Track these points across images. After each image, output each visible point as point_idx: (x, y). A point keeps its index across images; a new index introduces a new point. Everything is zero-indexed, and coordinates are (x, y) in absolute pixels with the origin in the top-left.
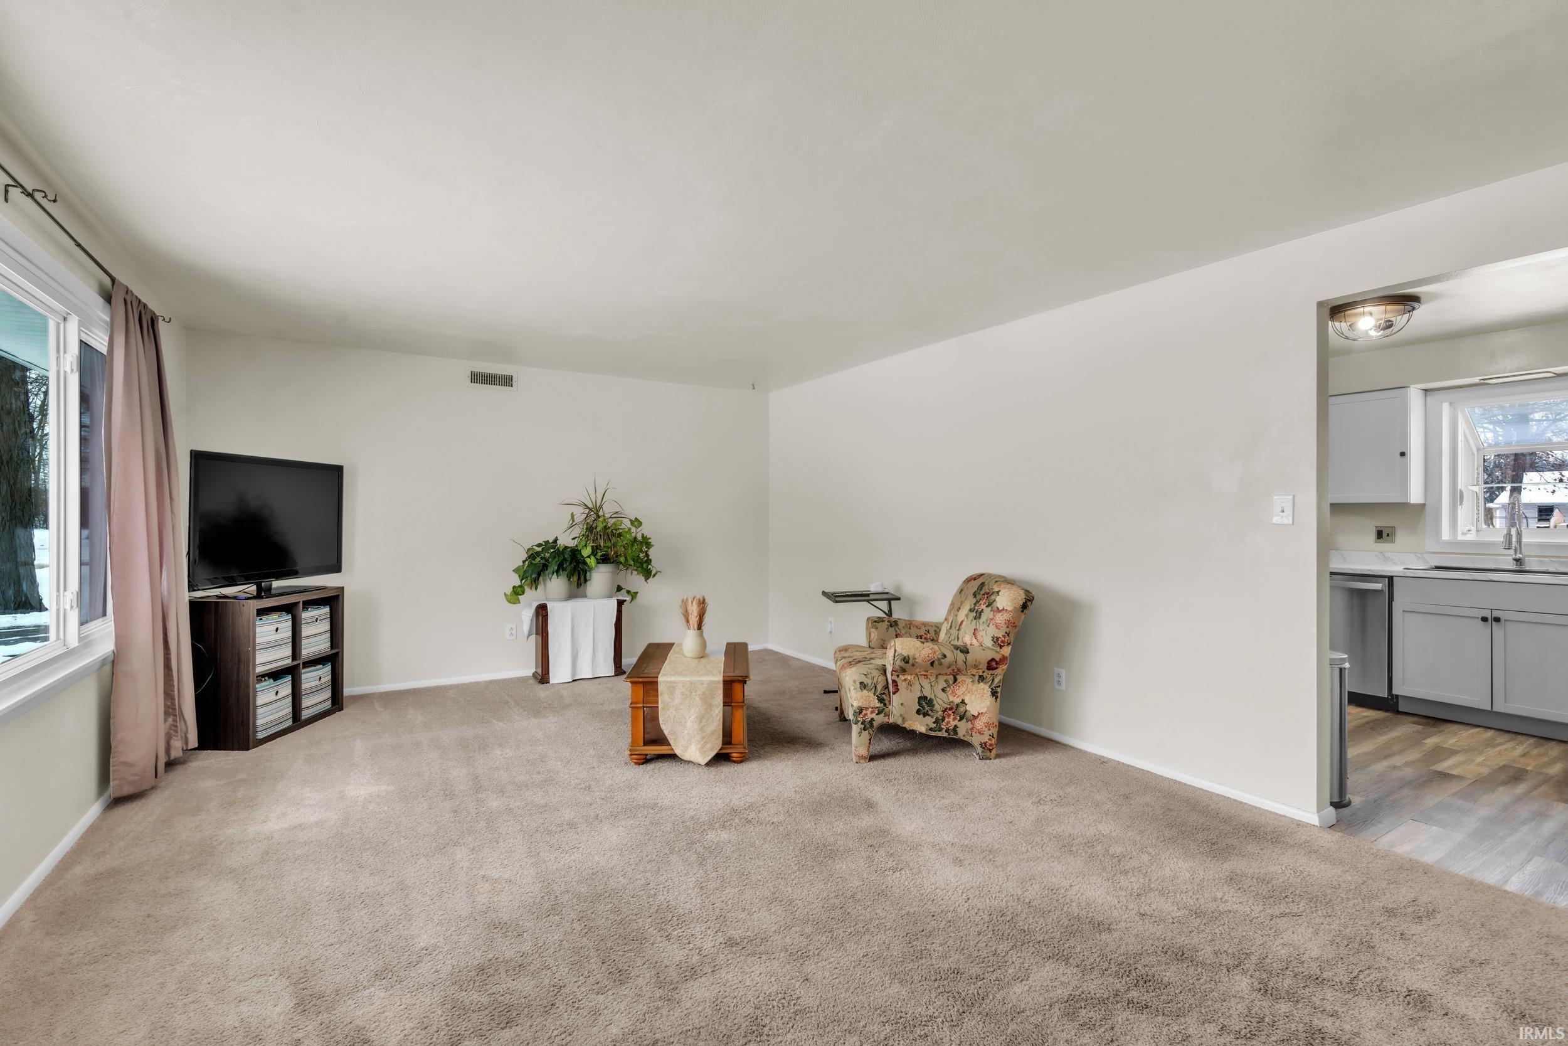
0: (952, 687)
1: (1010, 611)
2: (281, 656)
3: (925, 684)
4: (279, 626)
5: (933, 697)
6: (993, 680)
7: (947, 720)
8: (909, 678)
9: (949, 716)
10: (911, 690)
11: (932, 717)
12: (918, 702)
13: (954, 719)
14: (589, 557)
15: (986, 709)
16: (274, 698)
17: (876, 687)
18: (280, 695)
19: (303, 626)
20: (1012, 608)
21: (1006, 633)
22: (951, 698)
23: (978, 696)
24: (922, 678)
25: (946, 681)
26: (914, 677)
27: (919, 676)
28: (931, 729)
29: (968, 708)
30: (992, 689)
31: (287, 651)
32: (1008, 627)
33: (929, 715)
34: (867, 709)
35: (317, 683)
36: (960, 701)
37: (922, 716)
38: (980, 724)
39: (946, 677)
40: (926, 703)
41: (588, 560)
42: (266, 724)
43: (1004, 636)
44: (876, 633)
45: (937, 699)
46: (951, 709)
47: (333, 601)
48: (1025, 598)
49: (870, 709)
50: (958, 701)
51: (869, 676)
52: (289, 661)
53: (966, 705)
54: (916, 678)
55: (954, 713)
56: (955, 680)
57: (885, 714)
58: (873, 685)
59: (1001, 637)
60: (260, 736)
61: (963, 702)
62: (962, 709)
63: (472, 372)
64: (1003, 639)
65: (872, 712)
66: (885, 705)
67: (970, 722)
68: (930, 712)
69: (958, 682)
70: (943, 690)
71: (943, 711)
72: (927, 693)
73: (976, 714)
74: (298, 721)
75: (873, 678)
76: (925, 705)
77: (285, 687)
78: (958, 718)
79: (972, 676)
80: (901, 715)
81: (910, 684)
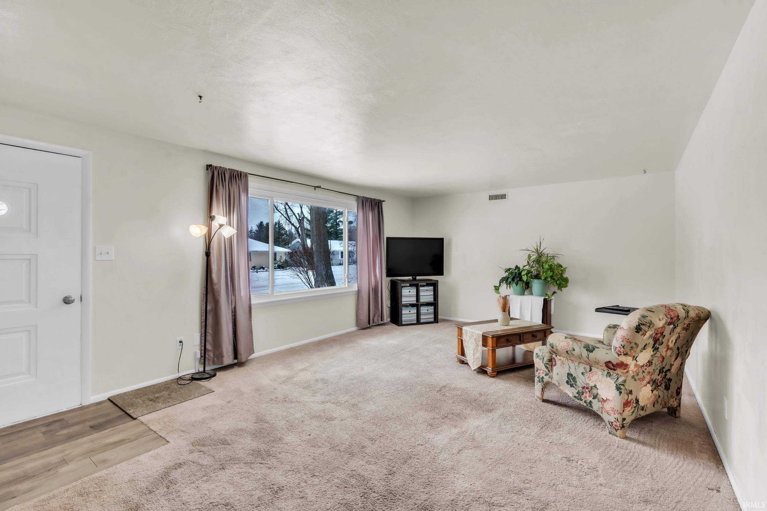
0: (588, 374)
1: (625, 330)
2: (413, 300)
3: (572, 365)
4: (411, 290)
5: (576, 376)
6: (618, 378)
7: (585, 395)
8: (563, 359)
9: (586, 392)
10: (563, 367)
11: (576, 389)
12: (567, 376)
13: (590, 396)
14: (524, 275)
15: (612, 398)
16: (409, 313)
17: (543, 358)
18: (411, 312)
19: (420, 292)
20: (627, 328)
21: (621, 345)
22: (588, 381)
23: (606, 386)
24: (570, 362)
25: (585, 368)
26: (565, 360)
27: (568, 359)
28: (575, 397)
29: (599, 392)
30: (616, 384)
31: (415, 299)
32: (623, 341)
33: (574, 387)
34: (540, 370)
35: (426, 311)
36: (594, 385)
37: (569, 386)
38: (608, 406)
39: (585, 366)
40: (572, 378)
41: (523, 277)
42: (405, 320)
43: (620, 347)
44: (606, 334)
45: (578, 378)
46: (587, 388)
47: (435, 285)
48: (638, 322)
49: (542, 371)
50: (592, 384)
51: (542, 351)
52: (415, 302)
53: (598, 389)
54: (567, 360)
55: (589, 391)
56: (591, 370)
57: (549, 376)
58: (542, 357)
59: (618, 347)
60: (403, 323)
61: (595, 386)
62: (594, 391)
63: (490, 196)
64: (619, 349)
65: (543, 373)
66: (549, 371)
67: (600, 402)
68: (574, 385)
69: (592, 371)
70: (583, 374)
71: (582, 388)
72: (572, 372)
73: (605, 399)
74: (418, 322)
75: (543, 353)
76: (571, 380)
77: (414, 310)
78: (593, 397)
79: (602, 371)
80: (557, 381)
81: (563, 363)
